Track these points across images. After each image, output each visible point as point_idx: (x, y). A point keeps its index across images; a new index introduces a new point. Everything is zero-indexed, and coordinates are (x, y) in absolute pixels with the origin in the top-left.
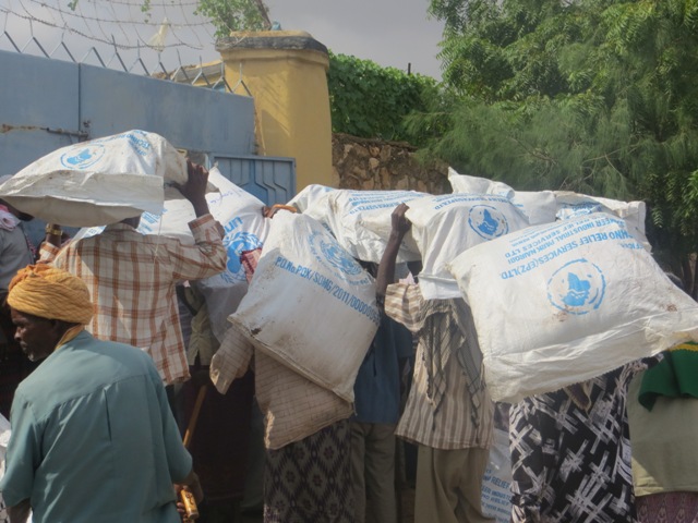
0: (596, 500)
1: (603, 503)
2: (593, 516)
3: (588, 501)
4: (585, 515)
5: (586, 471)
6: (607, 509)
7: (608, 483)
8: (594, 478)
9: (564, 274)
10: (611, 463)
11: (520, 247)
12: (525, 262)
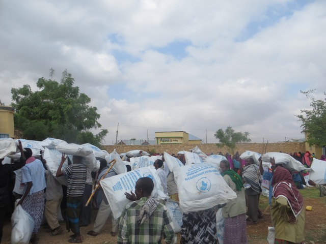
0: (201, 238)
1: (203, 239)
2: (200, 242)
3: (199, 238)
4: (198, 242)
5: (199, 230)
6: (203, 240)
7: (204, 234)
8: (201, 232)
9: (201, 181)
10: (205, 228)
11: (190, 171)
12: (191, 176)
